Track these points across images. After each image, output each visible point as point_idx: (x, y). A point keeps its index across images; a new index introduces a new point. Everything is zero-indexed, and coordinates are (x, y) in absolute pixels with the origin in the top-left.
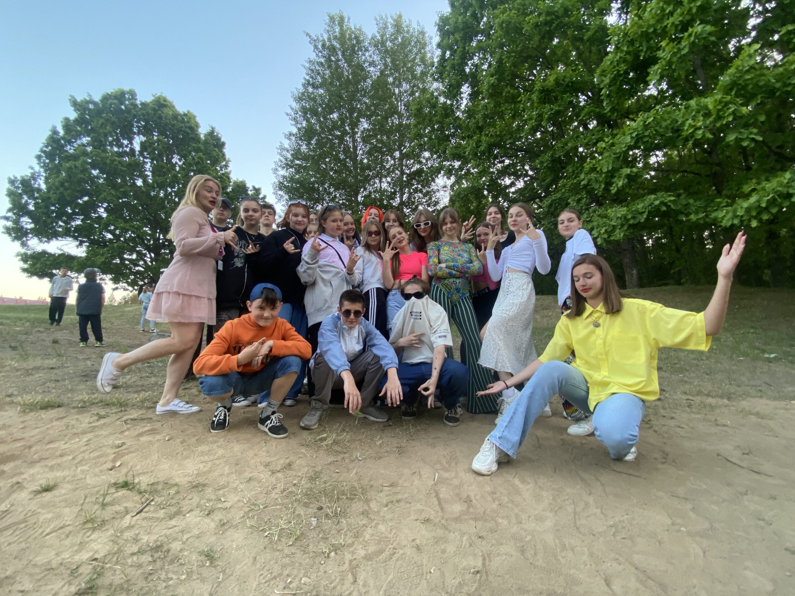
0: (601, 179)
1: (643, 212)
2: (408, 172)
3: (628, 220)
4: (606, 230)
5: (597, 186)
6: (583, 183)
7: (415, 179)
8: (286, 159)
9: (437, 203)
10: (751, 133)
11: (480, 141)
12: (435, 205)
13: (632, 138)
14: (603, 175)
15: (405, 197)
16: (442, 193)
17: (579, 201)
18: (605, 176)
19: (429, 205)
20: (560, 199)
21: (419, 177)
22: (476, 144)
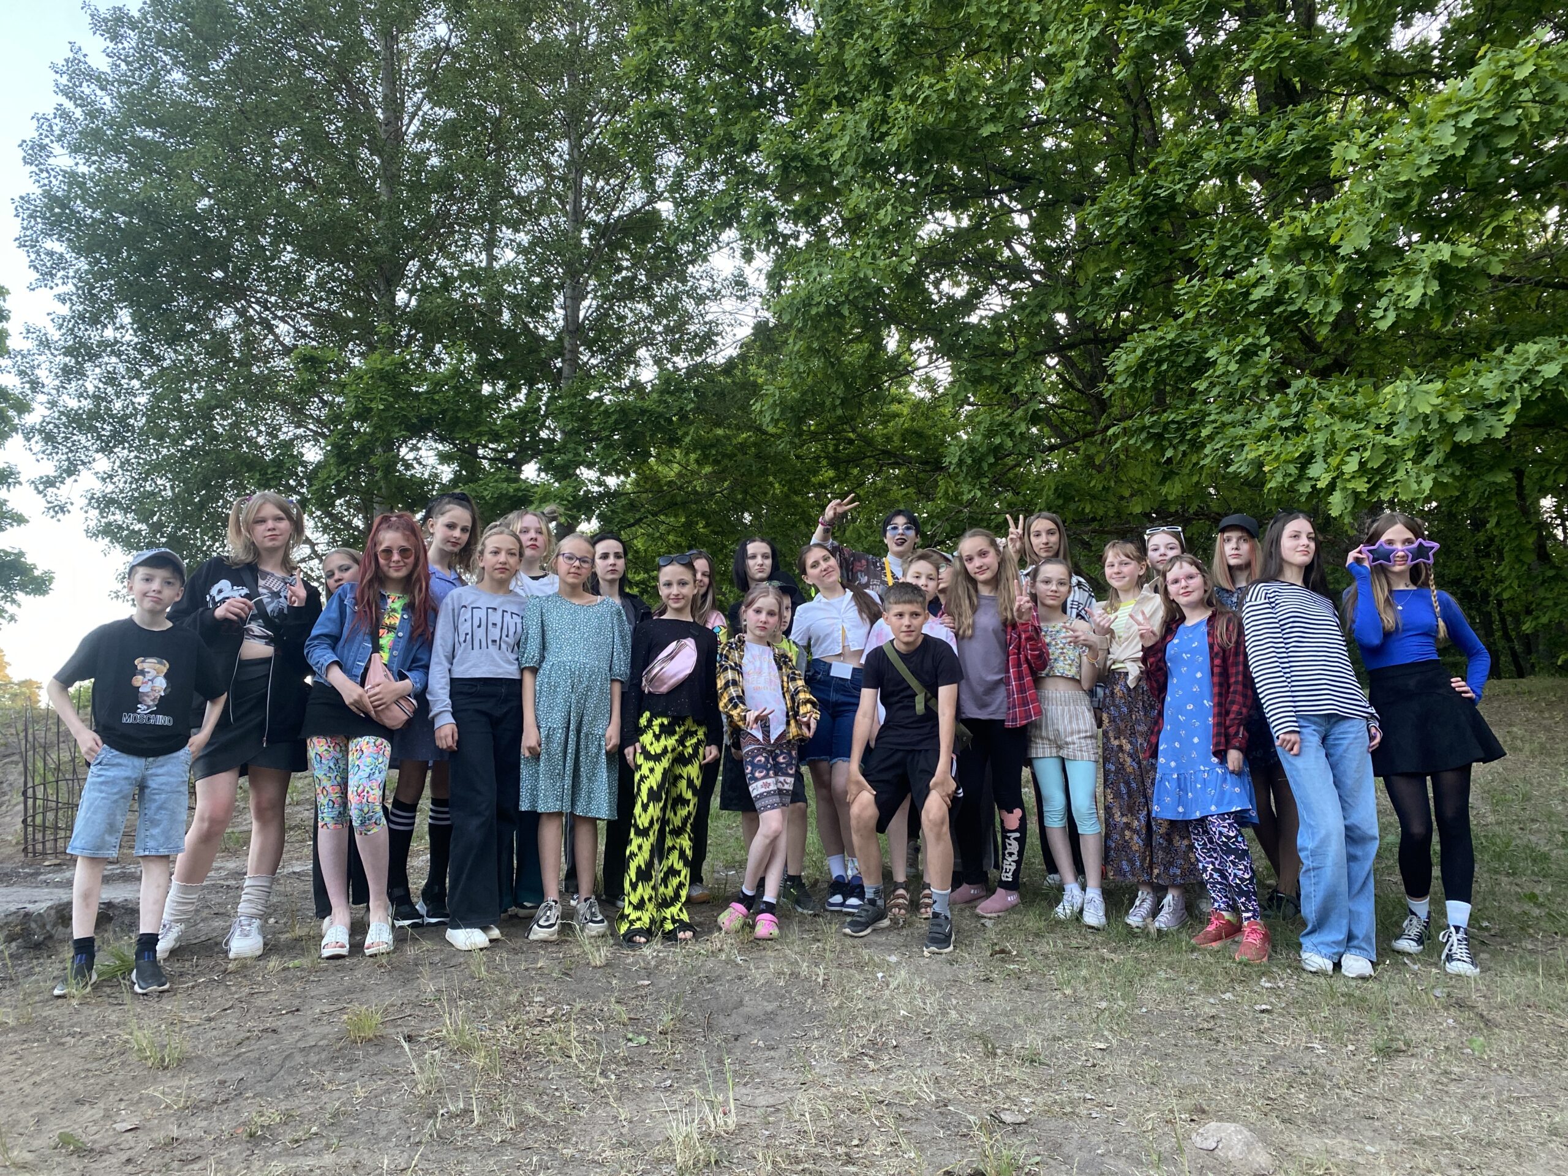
0: (1330, 281)
1: (1502, 404)
2: (599, 218)
3: (1452, 429)
4: (1362, 464)
5: (1314, 307)
6: (1258, 293)
7: (627, 248)
8: (92, 115)
9: (707, 340)
11: (885, 119)
12: (699, 351)
13: (1460, 131)
14: (1340, 268)
15: (587, 306)
16: (729, 304)
17: (1247, 355)
18: (1347, 270)
19: (675, 350)
20: (1173, 346)
21: (641, 241)
22: (871, 125)
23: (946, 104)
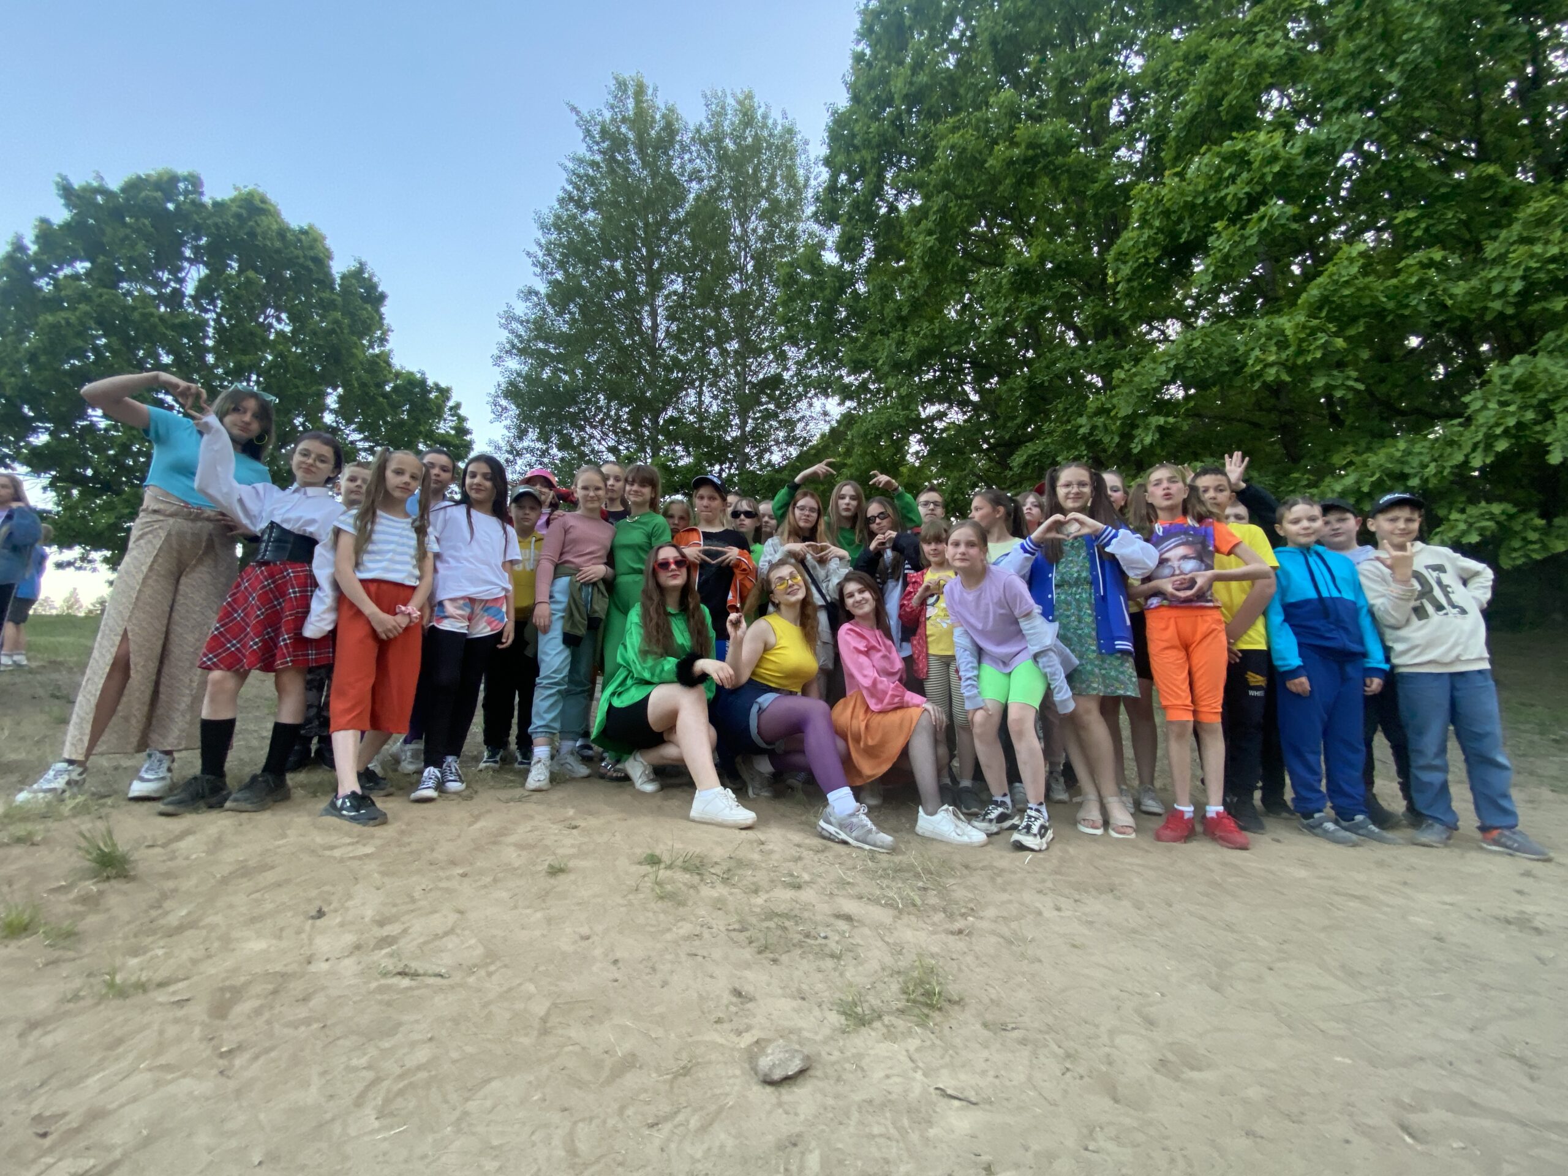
2: (754, 381)
6: (1081, 431)
7: (765, 393)
8: (519, 339)
10: (1348, 378)
11: (902, 343)
13: (1168, 369)
14: (1118, 423)
18: (1121, 424)
22: (897, 346)
23: (934, 336)
